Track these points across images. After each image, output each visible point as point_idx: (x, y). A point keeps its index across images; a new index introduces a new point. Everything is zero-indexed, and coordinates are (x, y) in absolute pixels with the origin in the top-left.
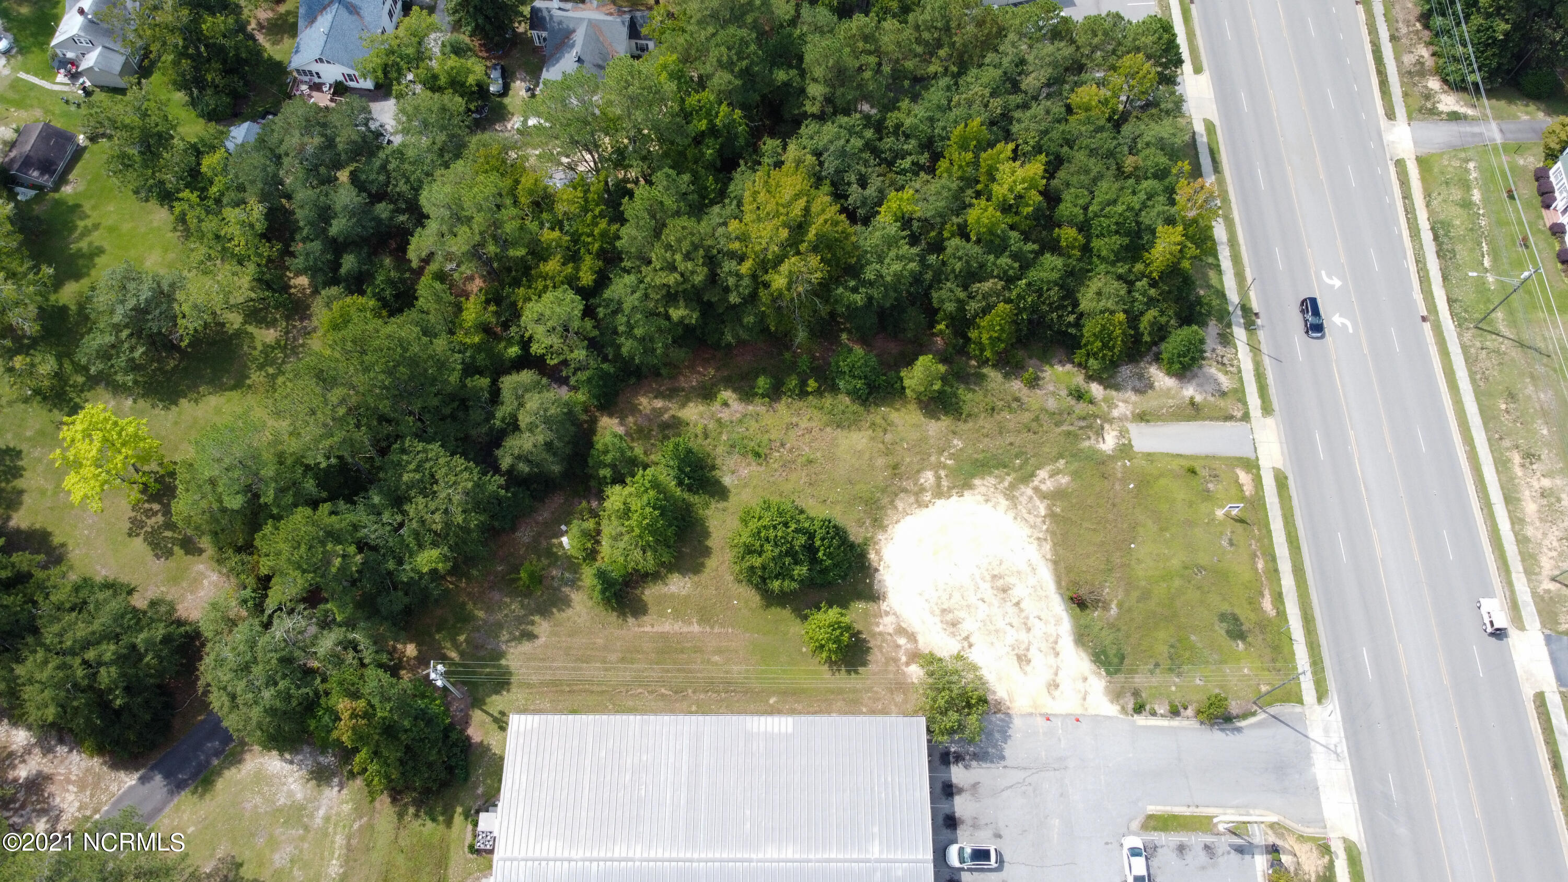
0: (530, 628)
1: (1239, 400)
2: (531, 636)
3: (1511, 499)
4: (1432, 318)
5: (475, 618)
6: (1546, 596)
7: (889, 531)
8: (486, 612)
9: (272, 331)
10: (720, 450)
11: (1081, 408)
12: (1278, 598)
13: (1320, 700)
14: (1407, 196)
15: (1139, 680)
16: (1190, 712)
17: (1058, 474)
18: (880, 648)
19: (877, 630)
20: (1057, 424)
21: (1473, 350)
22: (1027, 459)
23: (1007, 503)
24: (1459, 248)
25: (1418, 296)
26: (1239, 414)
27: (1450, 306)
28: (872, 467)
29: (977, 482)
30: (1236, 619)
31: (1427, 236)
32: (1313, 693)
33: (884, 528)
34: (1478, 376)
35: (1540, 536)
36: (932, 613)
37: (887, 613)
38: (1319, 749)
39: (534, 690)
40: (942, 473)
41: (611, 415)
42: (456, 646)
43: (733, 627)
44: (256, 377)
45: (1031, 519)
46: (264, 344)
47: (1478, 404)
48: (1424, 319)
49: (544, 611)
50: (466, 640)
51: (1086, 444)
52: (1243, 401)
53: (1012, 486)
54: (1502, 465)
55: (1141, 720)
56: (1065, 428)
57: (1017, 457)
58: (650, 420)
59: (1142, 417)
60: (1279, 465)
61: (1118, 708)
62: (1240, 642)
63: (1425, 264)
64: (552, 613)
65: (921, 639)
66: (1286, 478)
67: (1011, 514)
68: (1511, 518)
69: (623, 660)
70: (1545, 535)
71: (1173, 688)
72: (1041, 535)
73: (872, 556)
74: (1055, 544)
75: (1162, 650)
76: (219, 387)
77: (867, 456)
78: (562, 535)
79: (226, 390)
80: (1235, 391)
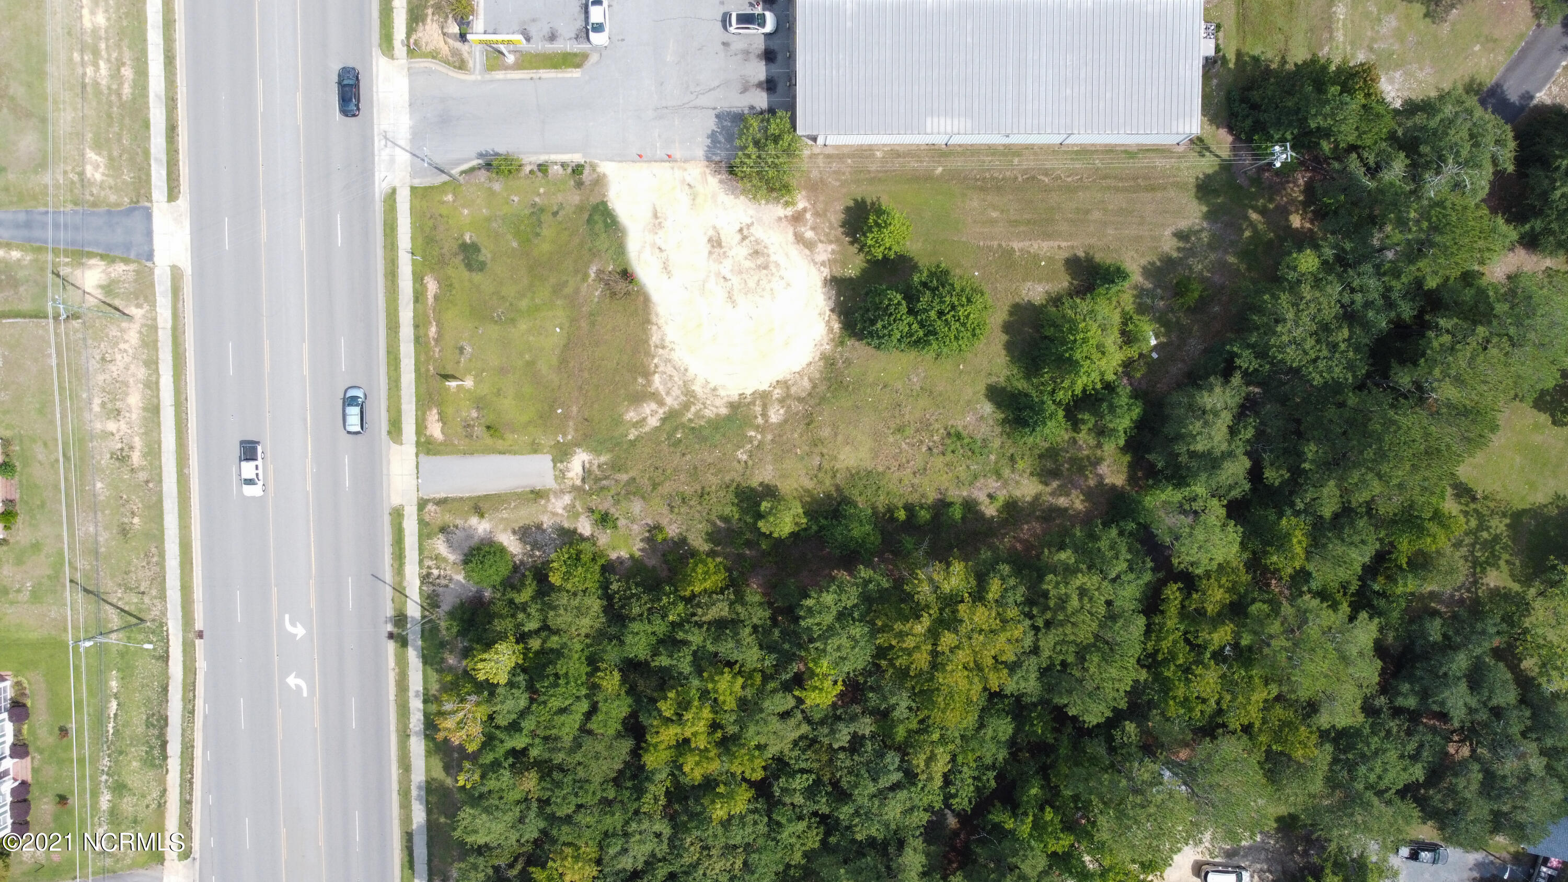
0: (1181, 245)
1: (427, 524)
2: (1181, 236)
3: (153, 410)
4: (191, 635)
5: (1235, 254)
6: (141, 300)
7: (818, 354)
8: (1226, 261)
9: (1492, 585)
10: (997, 443)
11: (606, 504)
12: (419, 297)
13: (394, 191)
14: (186, 804)
15: (575, 198)
16: (527, 169)
17: (637, 422)
18: (831, 227)
19: (833, 246)
20: (634, 479)
21: (154, 592)
22: (668, 438)
23: (694, 388)
24: (141, 730)
25: (201, 665)
26: (430, 507)
27: (167, 652)
28: (834, 426)
29: (724, 411)
30: (469, 267)
31: (174, 748)
32: (399, 199)
33: (824, 357)
34: (155, 559)
35: (132, 367)
36: (777, 265)
37: (823, 264)
38: (402, 143)
39: (1171, 180)
40: (760, 420)
41: (1113, 487)
42: (1252, 224)
43: (978, 246)
44: (1499, 525)
45: (669, 370)
46: (1498, 568)
47: (162, 526)
48: (200, 635)
49: (1169, 263)
50: (1243, 231)
51: (603, 459)
52: (422, 522)
53: (686, 406)
54: (153, 451)
55: (577, 158)
56: (624, 477)
57: (680, 441)
58: (1071, 482)
59: (537, 495)
60: (395, 447)
61: (599, 170)
62: (468, 241)
63: (184, 708)
64: (1159, 260)
65: (791, 237)
66: (389, 433)
67: (691, 374)
68: (158, 389)
69: (1087, 212)
70: (127, 368)
71: (542, 190)
72: (660, 351)
73: (836, 326)
74: (646, 341)
75: (546, 232)
76: (1535, 513)
77: (840, 438)
78: (1155, 346)
79: (1530, 509)
80: (429, 536)
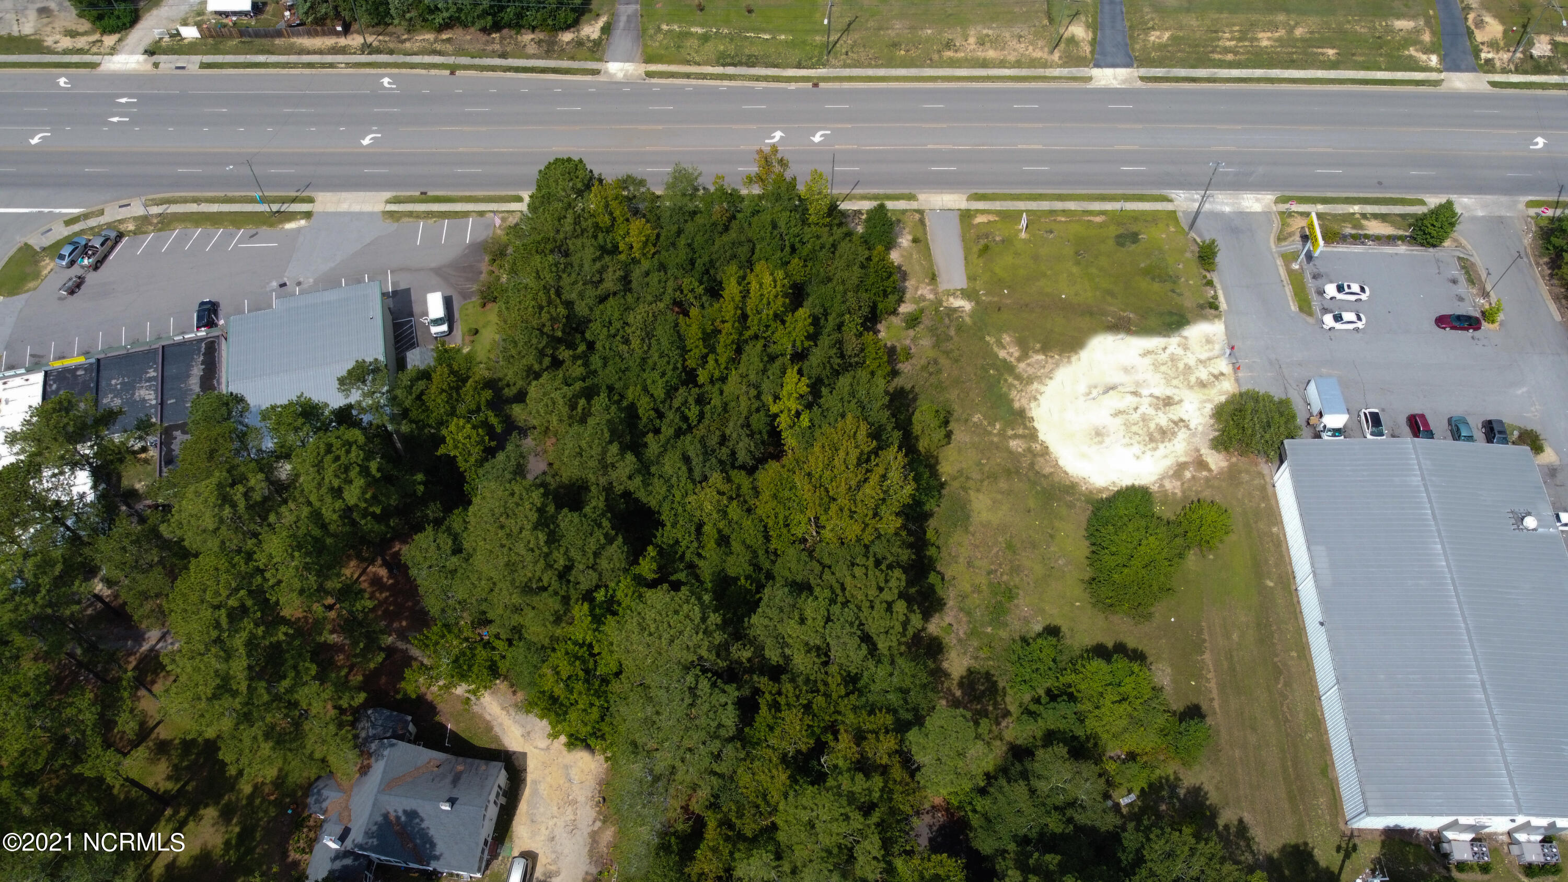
1: (904, 213)
2: (1242, 829)
3: (985, 64)
4: (815, 81)
6: (1065, 59)
7: (1077, 480)
11: (926, 321)
12: (1088, 213)
13: (1170, 201)
14: (688, 76)
17: (1001, 343)
18: (1197, 492)
19: (1179, 494)
20: (949, 338)
21: (849, 61)
22: (989, 364)
23: (1035, 383)
24: (747, 51)
25: (793, 86)
26: (917, 216)
27: (804, 68)
28: (1009, 493)
29: (1017, 405)
30: (1119, 237)
31: (730, 70)
32: (1165, 204)
33: (1074, 485)
34: (873, 62)
35: (1016, 53)
36: (1155, 449)
37: (1162, 486)
38: (1207, 207)
39: (1305, 817)
40: (1010, 432)
43: (1200, 621)
45: (1049, 366)
47: (897, 67)
48: (816, 85)
51: (967, 319)
52: (906, 211)
53: (1018, 378)
54: (953, 64)
55: (1223, 306)
56: (952, 332)
57: (987, 372)
59: (933, 278)
60: (965, 197)
61: (1216, 319)
62: (1140, 237)
63: (761, 76)
65: (1183, 459)
66: (976, 194)
67: (1047, 381)
68: (999, 67)
70: (1014, 50)
71: (1191, 283)
72: (1064, 360)
77: (999, 497)
